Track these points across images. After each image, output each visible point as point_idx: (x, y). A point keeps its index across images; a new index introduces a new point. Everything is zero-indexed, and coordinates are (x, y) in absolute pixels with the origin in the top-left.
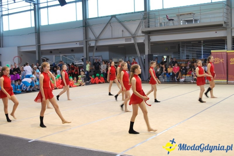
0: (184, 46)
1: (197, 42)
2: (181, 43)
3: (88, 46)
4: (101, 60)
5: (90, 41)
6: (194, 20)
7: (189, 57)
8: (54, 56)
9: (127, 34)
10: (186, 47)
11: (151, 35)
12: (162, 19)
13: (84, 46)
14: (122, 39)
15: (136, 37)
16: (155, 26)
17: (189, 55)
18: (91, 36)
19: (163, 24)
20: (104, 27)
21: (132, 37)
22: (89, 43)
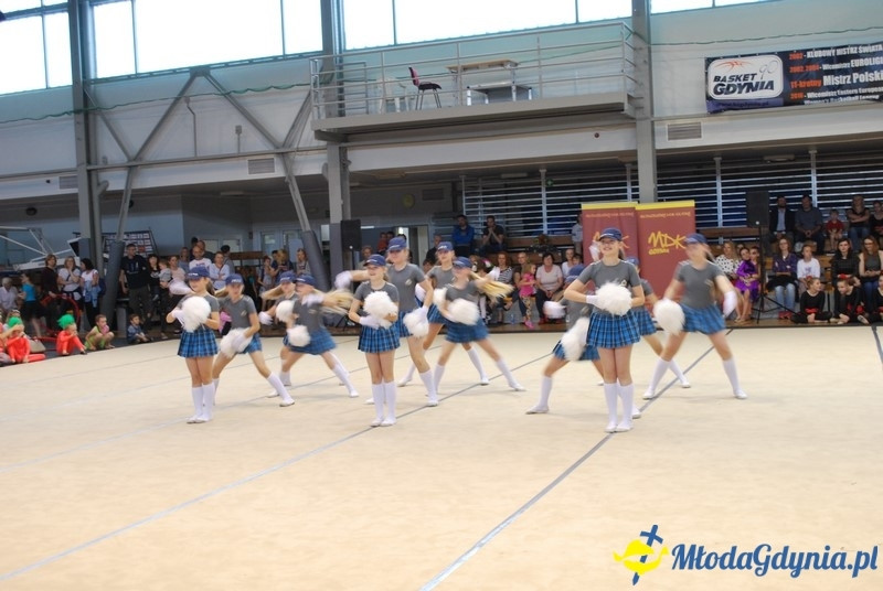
0: (476, 188)
1: (525, 175)
2: (463, 177)
3: (97, 192)
5: (103, 169)
6: (514, 88)
9: (255, 143)
10: (484, 194)
11: (354, 147)
12: (393, 85)
13: (79, 190)
14: (234, 162)
15: (291, 156)
16: (367, 113)
18: (109, 150)
19: (397, 102)
20: (162, 114)
21: (278, 154)
22: (101, 180)
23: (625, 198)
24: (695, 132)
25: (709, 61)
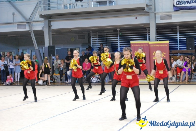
0: (96, 35)
1: (112, 31)
2: (91, 32)
6: (108, 1)
9: (19, 19)
10: (98, 37)
11: (53, 21)
14: (12, 25)
15: (32, 23)
16: (58, 9)
19: (68, 5)
21: (27, 22)
24: (170, 17)
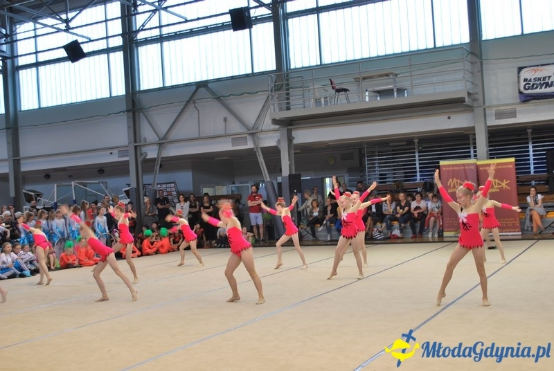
0: (374, 152)
1: (404, 143)
2: (365, 146)
3: (140, 160)
4: (174, 193)
5: (144, 145)
6: (395, 90)
7: (385, 178)
8: (56, 185)
9: (235, 127)
10: (379, 156)
11: (296, 129)
12: (320, 90)
13: (130, 158)
14: (223, 139)
15: (258, 135)
16: (304, 107)
17: (386, 175)
18: (147, 133)
19: (323, 100)
20: (180, 111)
21: (249, 134)
22: (143, 151)
23: (470, 156)
24: (513, 114)
25: (520, 69)
